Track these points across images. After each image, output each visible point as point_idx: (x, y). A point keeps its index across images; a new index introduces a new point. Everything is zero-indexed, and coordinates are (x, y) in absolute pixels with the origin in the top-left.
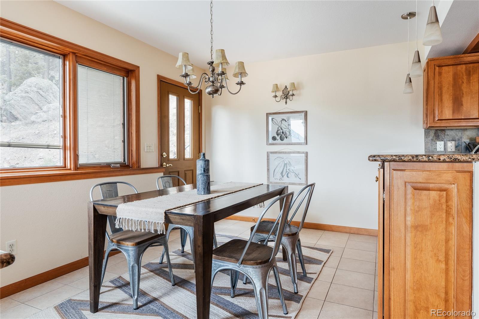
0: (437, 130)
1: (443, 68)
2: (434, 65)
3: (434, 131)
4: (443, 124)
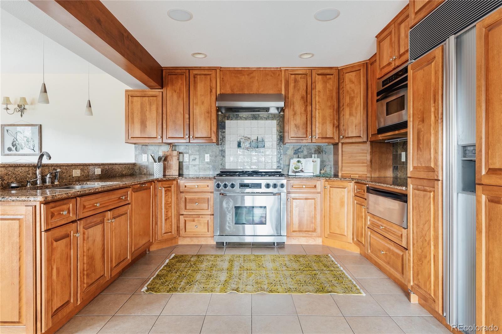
0: (143, 145)
1: (134, 98)
2: (129, 95)
3: (140, 146)
4: (135, 141)
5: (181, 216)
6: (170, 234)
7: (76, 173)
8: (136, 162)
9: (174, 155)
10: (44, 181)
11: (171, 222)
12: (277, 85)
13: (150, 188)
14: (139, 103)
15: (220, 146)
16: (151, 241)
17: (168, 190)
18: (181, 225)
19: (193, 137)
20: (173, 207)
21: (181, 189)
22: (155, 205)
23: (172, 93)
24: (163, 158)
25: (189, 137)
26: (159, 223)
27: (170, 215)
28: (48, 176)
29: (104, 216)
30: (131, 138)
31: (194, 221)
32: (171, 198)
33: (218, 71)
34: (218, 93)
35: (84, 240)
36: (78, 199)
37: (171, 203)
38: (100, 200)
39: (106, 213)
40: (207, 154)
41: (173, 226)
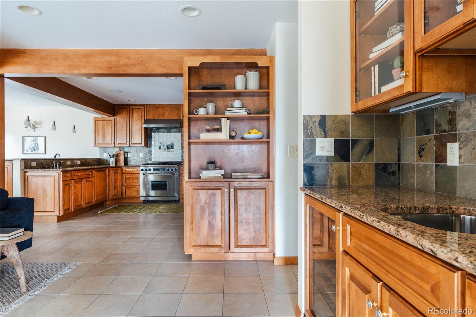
1: (98, 121)
2: (95, 120)
3: (103, 148)
4: (99, 146)
5: (123, 187)
6: (117, 196)
7: (69, 163)
8: (101, 158)
9: (122, 153)
10: (56, 166)
11: (118, 189)
12: (179, 114)
13: (105, 171)
14: (102, 124)
15: (148, 148)
16: (106, 198)
17: (116, 173)
18: (123, 191)
19: (131, 143)
20: (119, 181)
21: (123, 172)
22: (108, 180)
23: (120, 119)
24: (115, 155)
25: (129, 143)
26: (111, 190)
27: (117, 186)
28: (58, 164)
29: (82, 181)
30: (97, 144)
31: (130, 189)
32: (118, 177)
33: (146, 106)
34: (146, 118)
35: (74, 188)
36: (72, 172)
37: (117, 179)
38: (81, 173)
39: (83, 179)
40: (141, 152)
41: (119, 191)
